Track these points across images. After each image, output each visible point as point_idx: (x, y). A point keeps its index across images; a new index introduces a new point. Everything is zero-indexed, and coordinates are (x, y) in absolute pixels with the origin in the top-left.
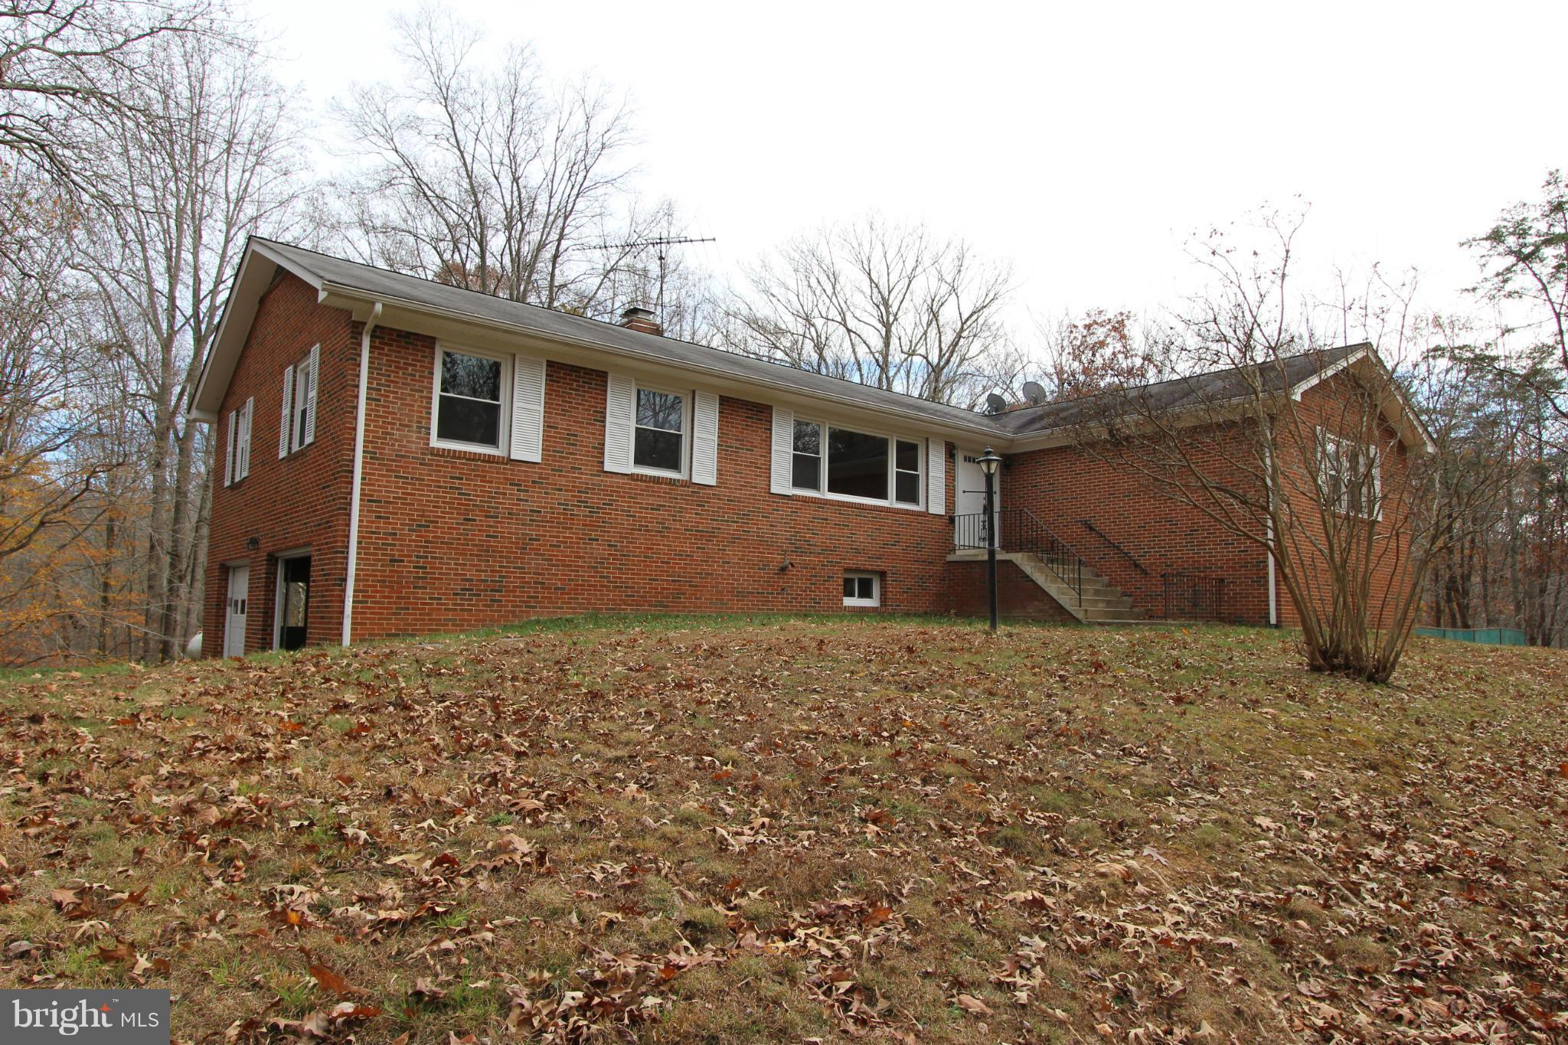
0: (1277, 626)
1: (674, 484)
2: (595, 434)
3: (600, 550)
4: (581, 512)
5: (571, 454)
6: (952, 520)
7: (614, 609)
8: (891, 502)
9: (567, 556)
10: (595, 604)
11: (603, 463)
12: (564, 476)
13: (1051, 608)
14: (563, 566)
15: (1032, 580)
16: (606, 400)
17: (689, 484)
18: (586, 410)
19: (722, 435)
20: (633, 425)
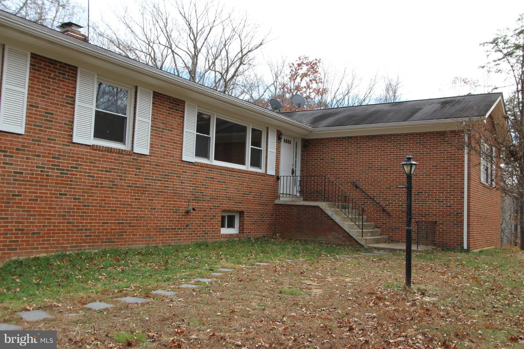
0: (468, 251)
1: (122, 153)
2: (66, 114)
3: (68, 202)
4: (55, 173)
5: (48, 128)
6: (278, 178)
7: (77, 247)
8: (247, 167)
9: (42, 208)
10: (63, 243)
11: (72, 136)
12: (42, 145)
13: (344, 237)
14: (39, 215)
15: (332, 219)
16: (75, 88)
17: (131, 153)
18: (60, 95)
19: (154, 119)
20: (94, 108)
